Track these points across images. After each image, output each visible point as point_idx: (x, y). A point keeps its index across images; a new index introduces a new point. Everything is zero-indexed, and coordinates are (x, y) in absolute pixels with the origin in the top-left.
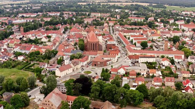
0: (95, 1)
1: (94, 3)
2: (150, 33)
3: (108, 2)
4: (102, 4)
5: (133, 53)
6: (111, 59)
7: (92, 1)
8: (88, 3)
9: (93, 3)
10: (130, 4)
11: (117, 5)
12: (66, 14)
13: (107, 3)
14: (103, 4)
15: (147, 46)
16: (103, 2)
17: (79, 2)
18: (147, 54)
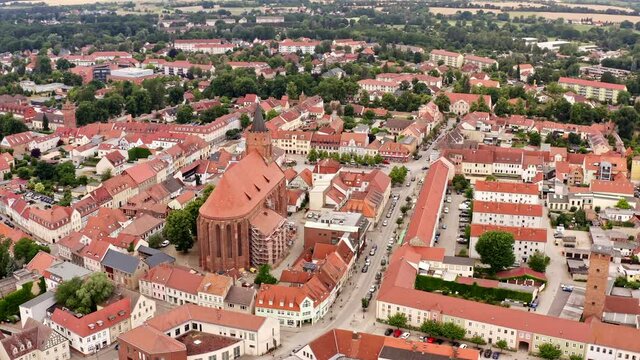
0: (496, 5)
1: (486, 11)
2: (591, 172)
3: (542, 10)
4: (512, 15)
5: (394, 307)
6: (237, 337)
7: (483, 4)
8: (463, 10)
9: (481, 12)
10: (619, 19)
11: (570, 21)
12: (339, 49)
13: (531, 14)
14: (518, 15)
15: (511, 260)
16: (522, 9)
17: (435, 5)
18: (467, 322)
